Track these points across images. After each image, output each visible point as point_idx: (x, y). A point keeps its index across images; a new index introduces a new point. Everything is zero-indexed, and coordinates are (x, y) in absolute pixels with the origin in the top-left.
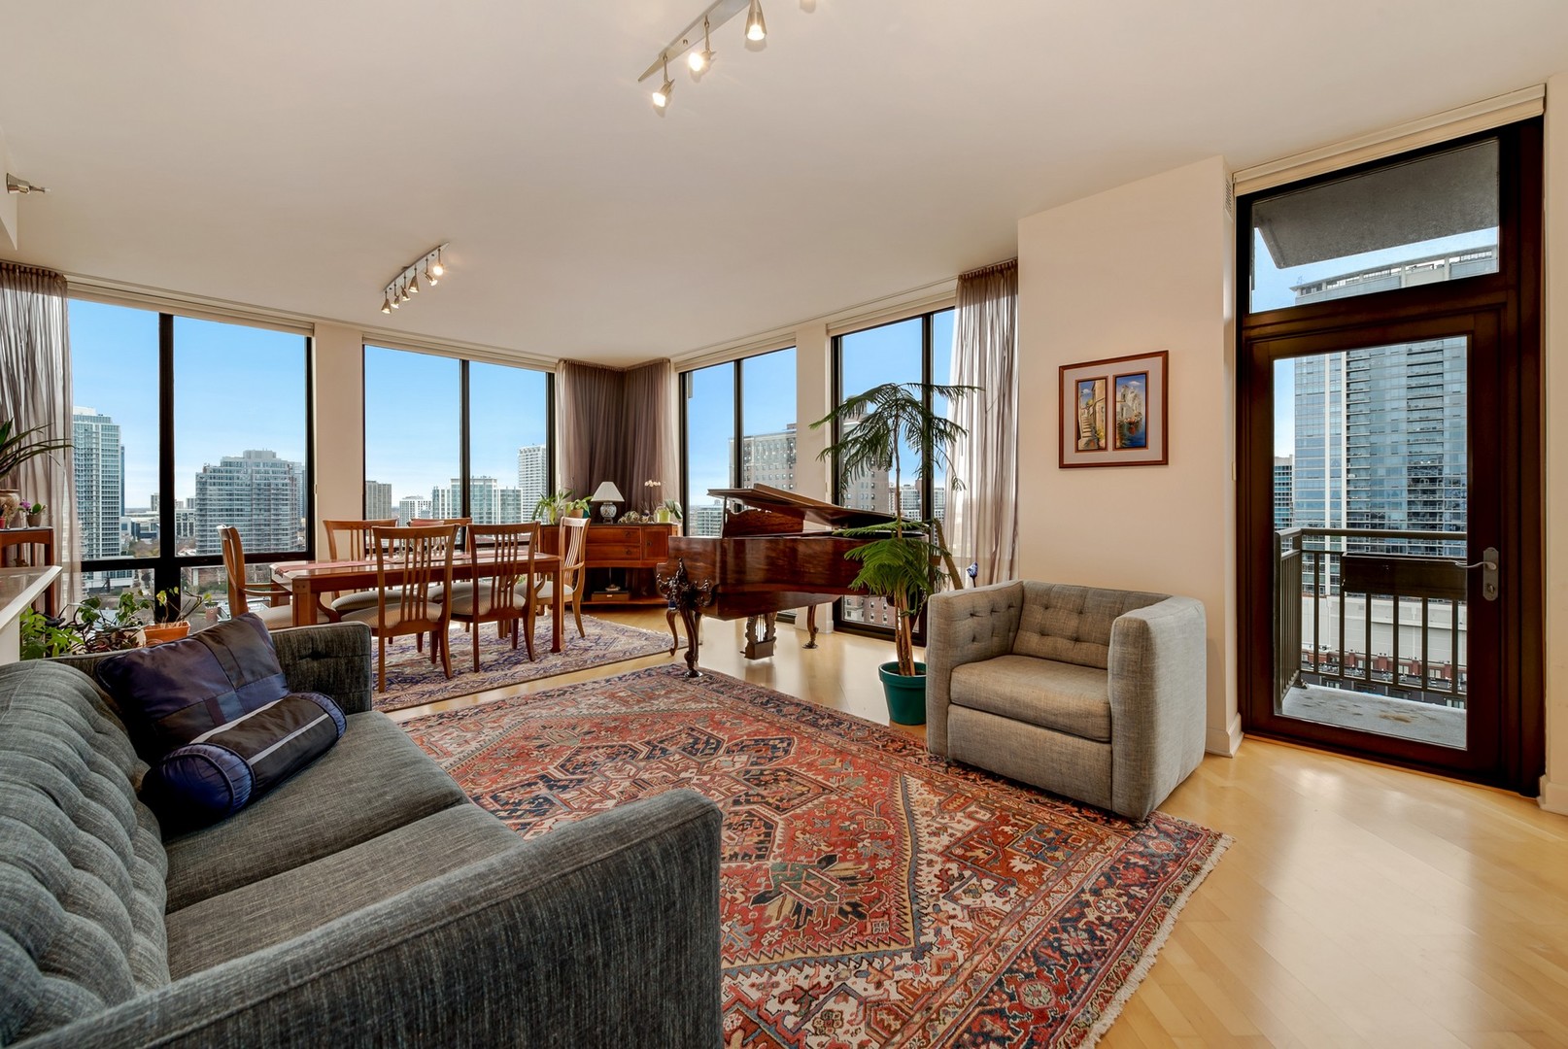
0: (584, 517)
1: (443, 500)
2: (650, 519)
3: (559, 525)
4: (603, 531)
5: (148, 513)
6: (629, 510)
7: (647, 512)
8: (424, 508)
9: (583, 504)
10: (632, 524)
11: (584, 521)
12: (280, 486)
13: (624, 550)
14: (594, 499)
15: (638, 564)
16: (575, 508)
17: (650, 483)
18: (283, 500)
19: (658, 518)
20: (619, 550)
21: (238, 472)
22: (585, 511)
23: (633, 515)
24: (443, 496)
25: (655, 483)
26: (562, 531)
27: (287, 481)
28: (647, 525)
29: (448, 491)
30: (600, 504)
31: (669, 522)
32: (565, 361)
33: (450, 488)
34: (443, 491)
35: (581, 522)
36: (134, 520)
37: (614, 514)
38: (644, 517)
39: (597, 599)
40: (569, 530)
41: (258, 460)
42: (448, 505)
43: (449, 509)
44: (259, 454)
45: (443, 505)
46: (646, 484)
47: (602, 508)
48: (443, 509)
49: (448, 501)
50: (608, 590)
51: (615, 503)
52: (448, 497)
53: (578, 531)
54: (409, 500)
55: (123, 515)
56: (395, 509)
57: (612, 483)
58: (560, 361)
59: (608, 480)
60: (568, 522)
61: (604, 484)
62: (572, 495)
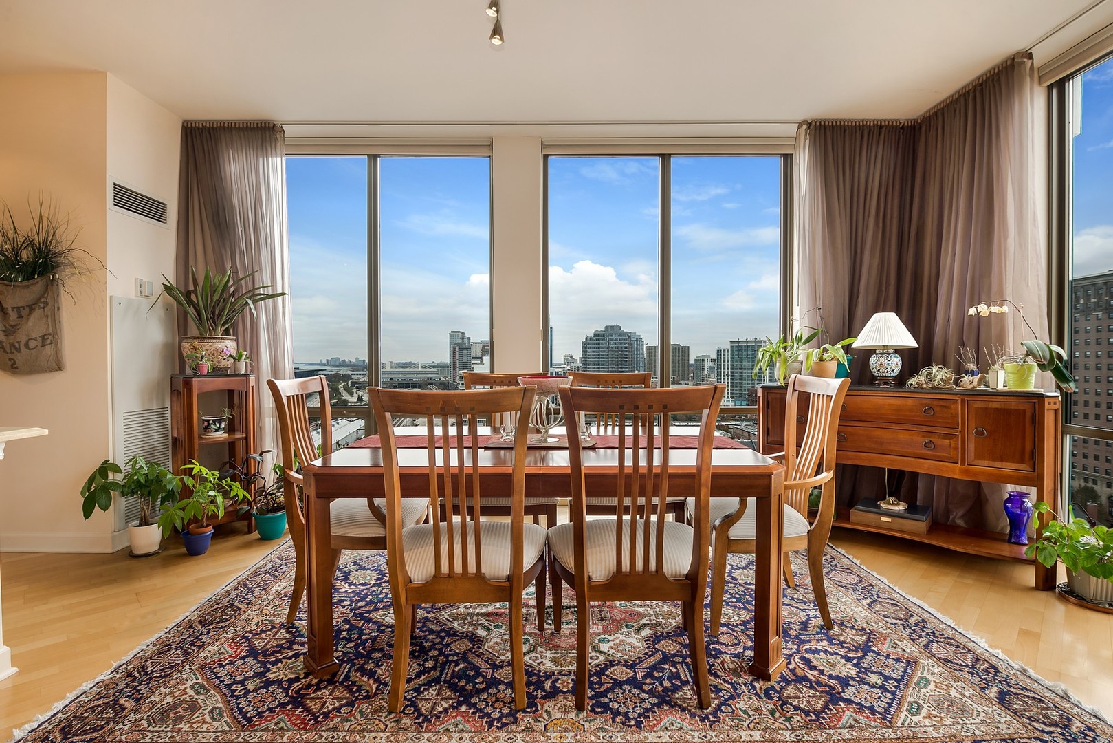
0: (837, 377)
1: (724, 358)
2: (982, 381)
3: (786, 388)
4: (873, 400)
5: (562, 366)
6: (928, 363)
7: (972, 367)
8: (711, 364)
9: (837, 352)
10: (936, 389)
11: (836, 383)
12: (623, 349)
13: (920, 440)
14: (859, 342)
15: (954, 471)
16: (821, 360)
17: (983, 309)
18: (625, 358)
19: (1002, 378)
20: (909, 438)
21: (602, 340)
22: (840, 365)
23: (940, 374)
24: (724, 355)
25: (995, 309)
26: (792, 400)
27: (627, 345)
28: (974, 394)
29: (728, 351)
30: (869, 352)
31: (1032, 387)
32: (809, 124)
33: (729, 347)
34: (724, 351)
35: (832, 385)
36: (557, 370)
37: (897, 371)
38: (967, 379)
39: (860, 518)
40: (804, 399)
41: (612, 332)
42: (728, 362)
43: (728, 365)
44: (612, 327)
45: (724, 362)
46: (972, 311)
47: (873, 360)
48: (724, 365)
49: (728, 359)
50: (884, 506)
51: (899, 351)
52: (728, 355)
53: (822, 403)
54: (701, 358)
55: (551, 367)
56: (692, 365)
57: (894, 315)
58: (800, 125)
59: (884, 311)
60: (803, 383)
61: (877, 317)
62: (818, 338)
